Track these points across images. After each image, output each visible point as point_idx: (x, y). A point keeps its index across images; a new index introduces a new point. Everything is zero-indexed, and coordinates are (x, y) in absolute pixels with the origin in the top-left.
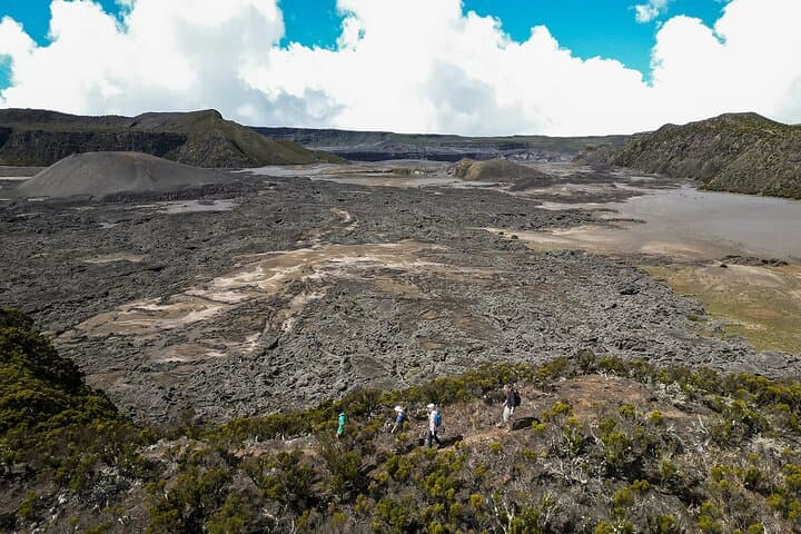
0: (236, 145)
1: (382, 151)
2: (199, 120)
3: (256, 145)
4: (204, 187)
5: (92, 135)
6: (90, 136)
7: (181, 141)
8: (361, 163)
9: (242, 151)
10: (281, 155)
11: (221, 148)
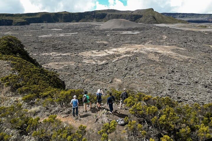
0: (154, 18)
1: (207, 20)
2: (147, 11)
3: (160, 18)
4: (134, 28)
5: (122, 15)
6: (121, 15)
7: (141, 16)
8: (193, 23)
9: (155, 19)
10: (166, 21)
11: (150, 18)
